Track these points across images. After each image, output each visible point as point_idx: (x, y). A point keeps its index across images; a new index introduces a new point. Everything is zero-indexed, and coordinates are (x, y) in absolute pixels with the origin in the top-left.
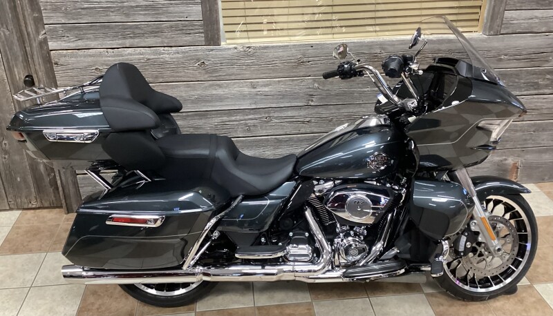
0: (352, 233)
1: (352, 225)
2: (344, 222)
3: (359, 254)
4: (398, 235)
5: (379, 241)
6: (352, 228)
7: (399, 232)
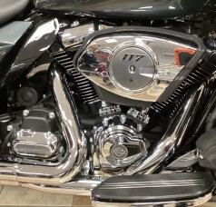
0: (123, 118)
1: (126, 105)
2: (113, 99)
3: (128, 156)
4: (203, 130)
5: (170, 134)
6: (124, 110)
7: (205, 124)
